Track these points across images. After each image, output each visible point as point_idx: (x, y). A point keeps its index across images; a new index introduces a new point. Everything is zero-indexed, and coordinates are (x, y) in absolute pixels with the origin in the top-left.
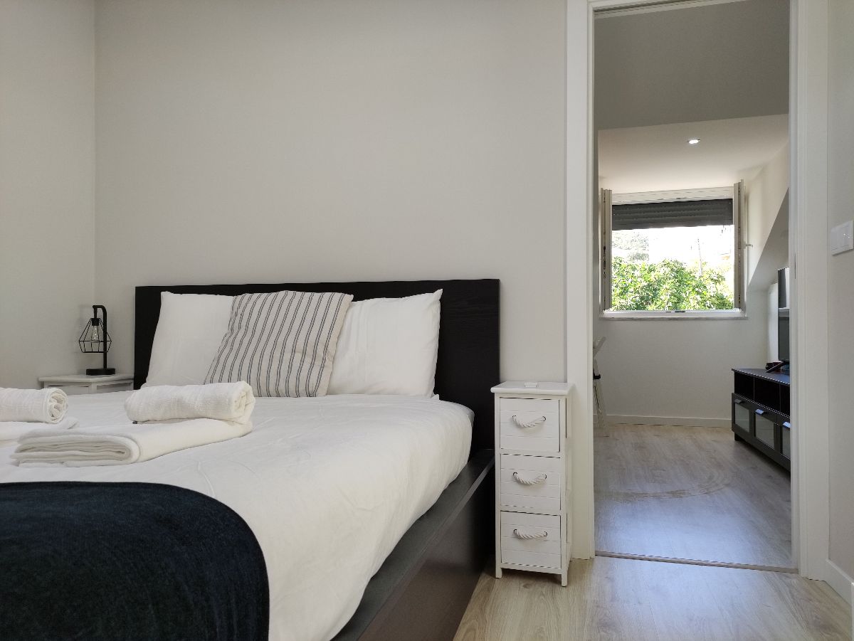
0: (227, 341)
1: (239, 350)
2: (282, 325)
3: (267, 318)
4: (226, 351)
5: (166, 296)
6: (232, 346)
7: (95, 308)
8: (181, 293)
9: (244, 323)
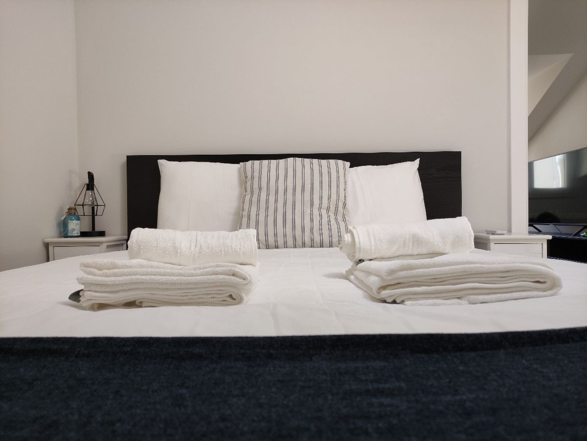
0: (250, 201)
1: (267, 208)
4: (254, 209)
5: (163, 163)
6: (259, 204)
7: (89, 174)
8: (180, 161)
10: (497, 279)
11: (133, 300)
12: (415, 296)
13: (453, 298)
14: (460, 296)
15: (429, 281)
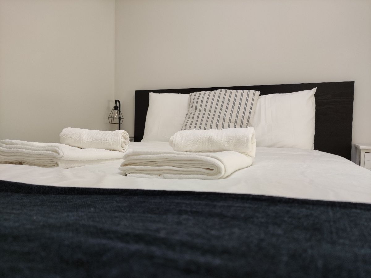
0: (189, 117)
1: (197, 121)
2: (221, 108)
3: (212, 104)
4: (190, 121)
5: (151, 95)
6: (193, 118)
7: (116, 101)
8: (159, 93)
9: (198, 107)
10: (184, 165)
11: (21, 162)
12: (137, 172)
13: (156, 175)
14: (160, 174)
15: (147, 163)
